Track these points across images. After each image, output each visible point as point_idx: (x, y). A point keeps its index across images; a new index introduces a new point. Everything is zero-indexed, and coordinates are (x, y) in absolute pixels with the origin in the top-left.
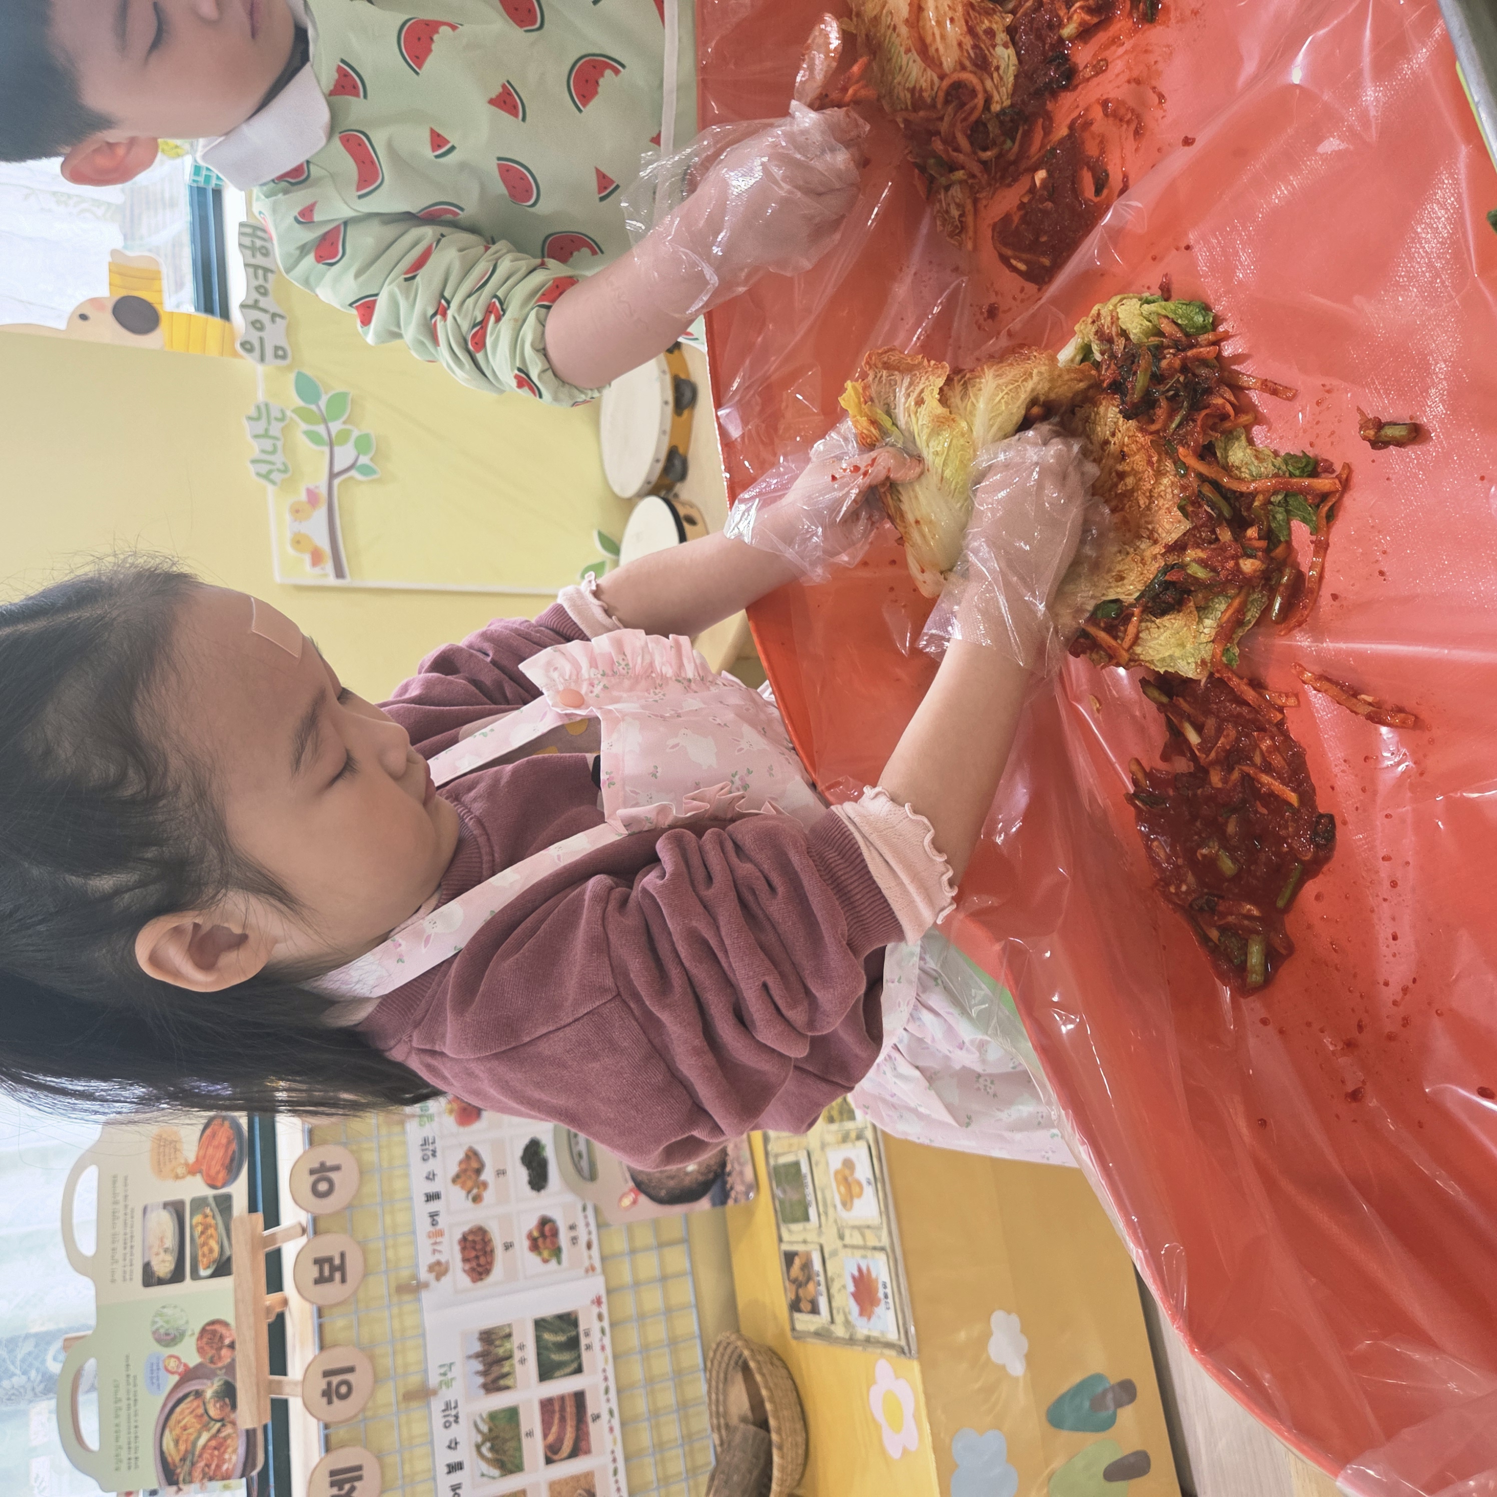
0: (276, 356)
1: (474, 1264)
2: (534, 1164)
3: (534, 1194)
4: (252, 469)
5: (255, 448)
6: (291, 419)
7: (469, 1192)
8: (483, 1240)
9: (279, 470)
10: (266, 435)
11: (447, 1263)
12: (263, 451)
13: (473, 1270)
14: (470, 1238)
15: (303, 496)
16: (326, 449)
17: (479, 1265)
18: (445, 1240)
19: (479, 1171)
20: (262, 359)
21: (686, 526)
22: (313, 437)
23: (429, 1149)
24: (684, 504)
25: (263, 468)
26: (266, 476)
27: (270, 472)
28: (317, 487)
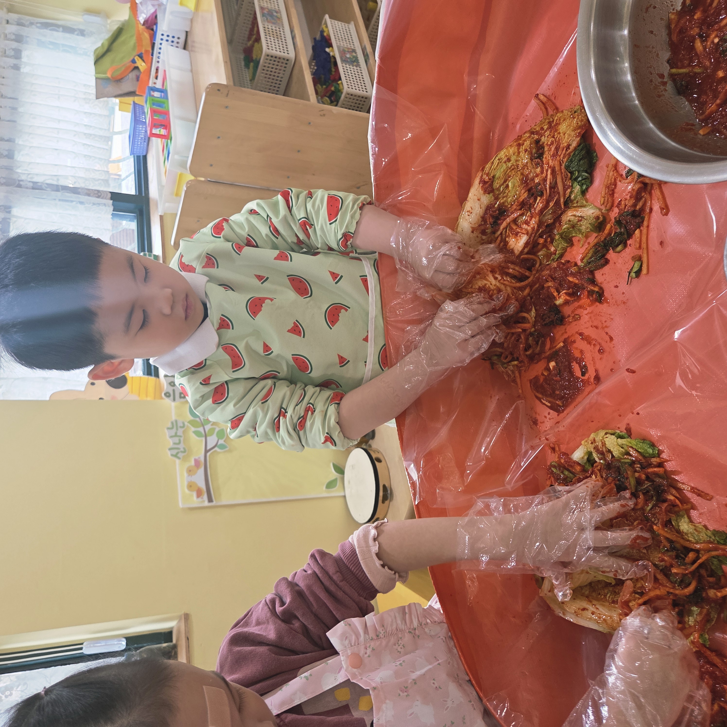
0: (181, 397)
4: (169, 453)
5: (170, 443)
6: (187, 426)
9: (182, 452)
10: (176, 436)
12: (175, 444)
15: (193, 463)
16: (204, 439)
20: (174, 400)
21: (376, 463)
22: (197, 433)
24: (374, 451)
25: (174, 452)
26: (176, 456)
27: (178, 453)
28: (199, 458)
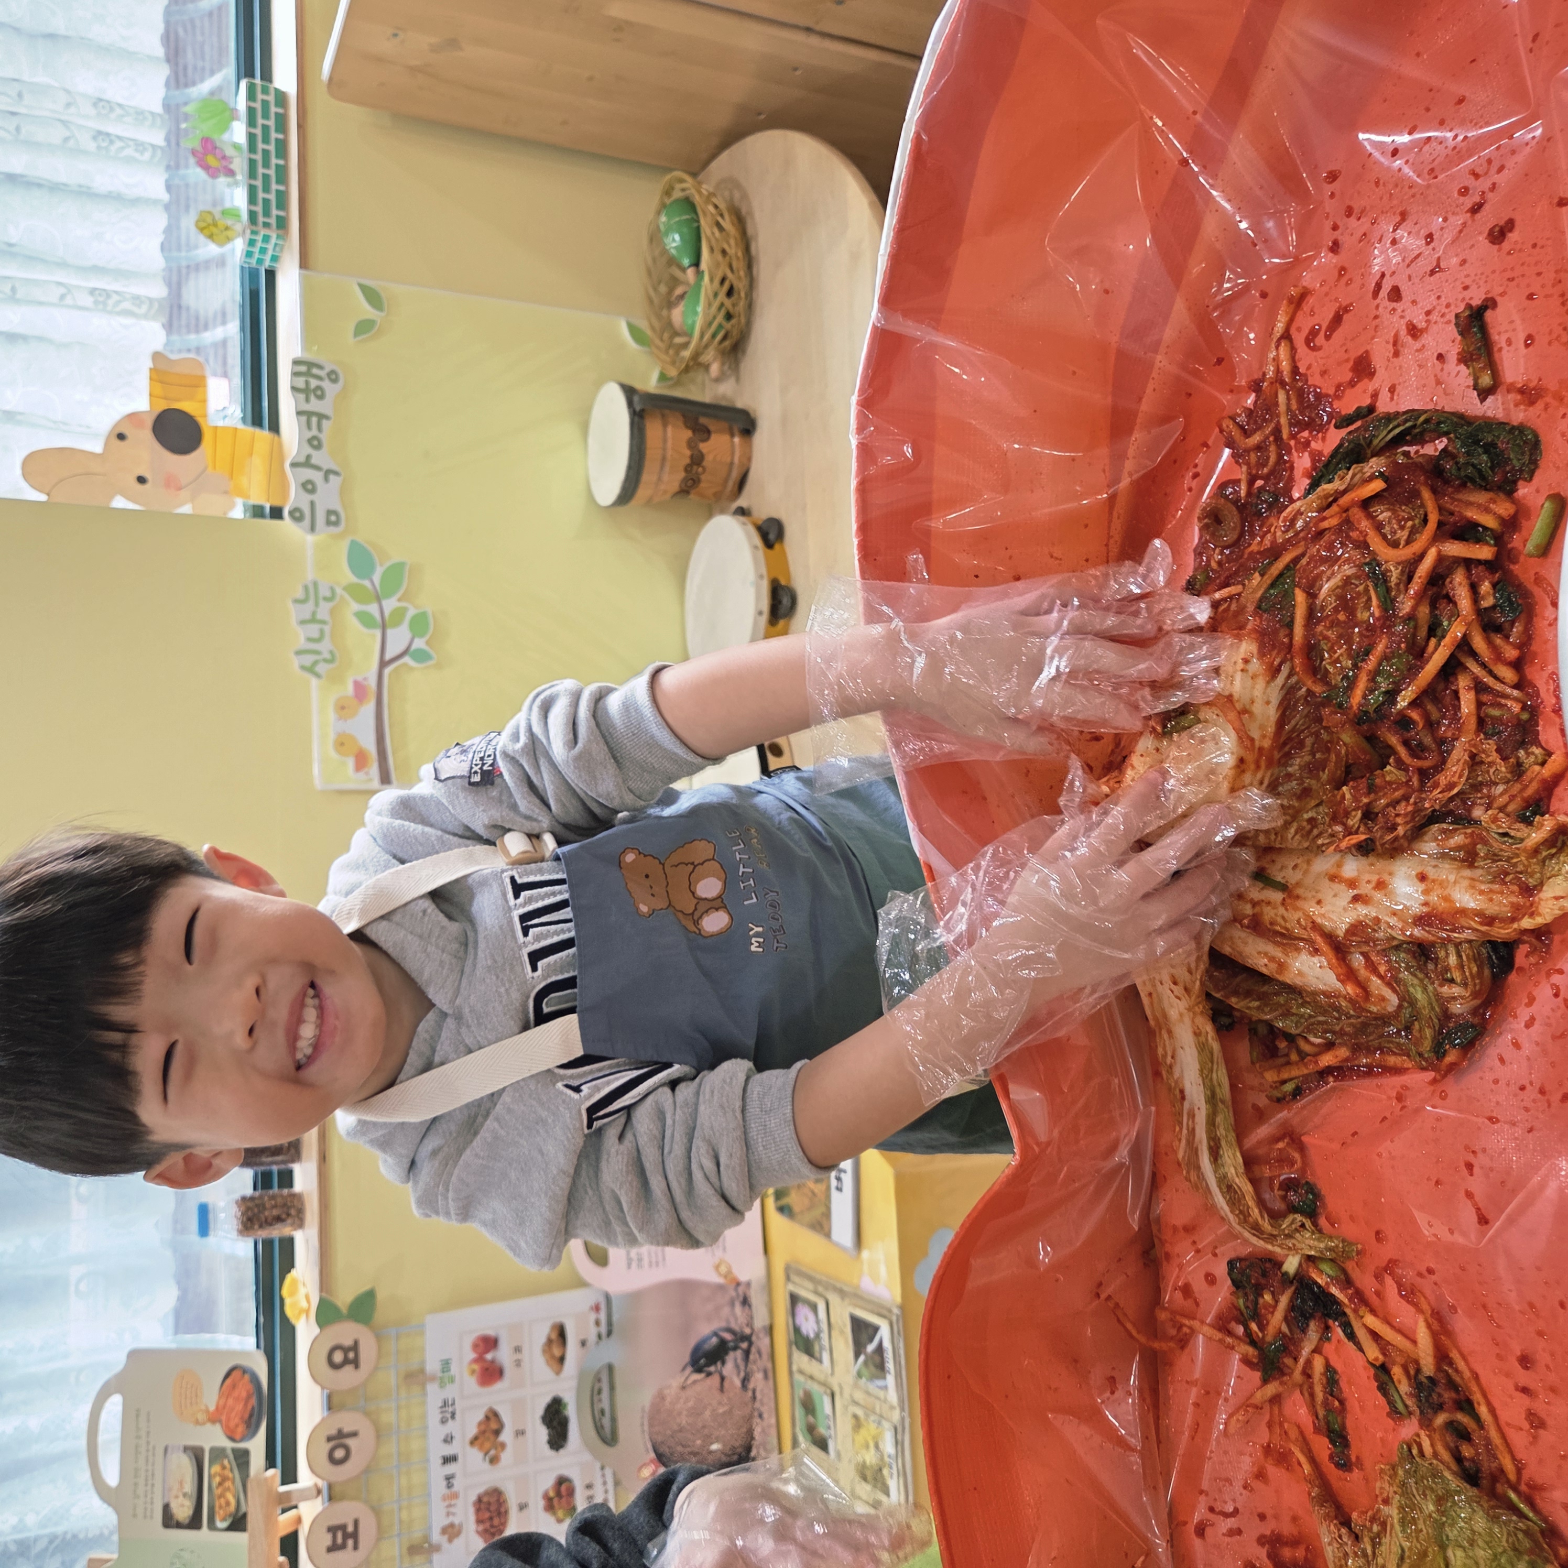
0: (329, 523)
1: (488, 1525)
2: (555, 1423)
3: (552, 1453)
4: (295, 662)
5: (300, 637)
6: (342, 597)
7: (486, 1454)
8: (498, 1500)
10: (313, 620)
11: (461, 1526)
12: (309, 640)
13: (486, 1531)
14: (485, 1499)
15: (349, 689)
16: (378, 633)
17: (492, 1526)
18: (459, 1502)
19: (497, 1432)
20: (313, 528)
22: (364, 618)
23: (448, 1412)
25: (308, 659)
26: (310, 669)
27: (316, 663)
28: (365, 679)
